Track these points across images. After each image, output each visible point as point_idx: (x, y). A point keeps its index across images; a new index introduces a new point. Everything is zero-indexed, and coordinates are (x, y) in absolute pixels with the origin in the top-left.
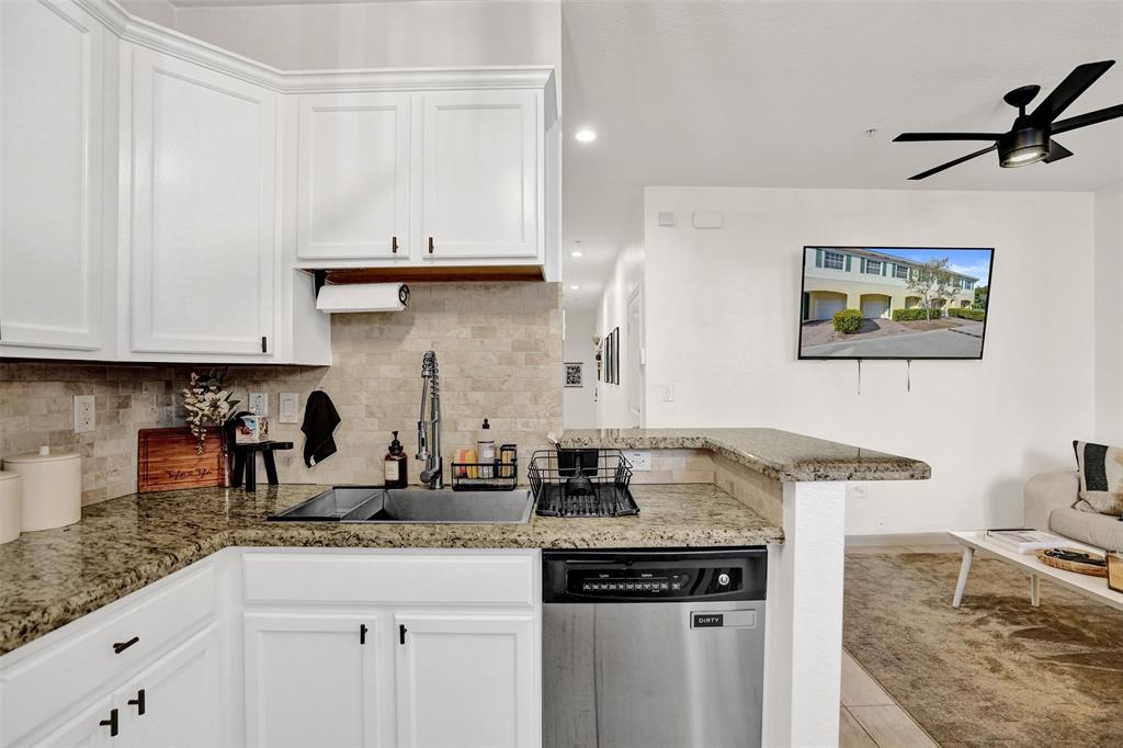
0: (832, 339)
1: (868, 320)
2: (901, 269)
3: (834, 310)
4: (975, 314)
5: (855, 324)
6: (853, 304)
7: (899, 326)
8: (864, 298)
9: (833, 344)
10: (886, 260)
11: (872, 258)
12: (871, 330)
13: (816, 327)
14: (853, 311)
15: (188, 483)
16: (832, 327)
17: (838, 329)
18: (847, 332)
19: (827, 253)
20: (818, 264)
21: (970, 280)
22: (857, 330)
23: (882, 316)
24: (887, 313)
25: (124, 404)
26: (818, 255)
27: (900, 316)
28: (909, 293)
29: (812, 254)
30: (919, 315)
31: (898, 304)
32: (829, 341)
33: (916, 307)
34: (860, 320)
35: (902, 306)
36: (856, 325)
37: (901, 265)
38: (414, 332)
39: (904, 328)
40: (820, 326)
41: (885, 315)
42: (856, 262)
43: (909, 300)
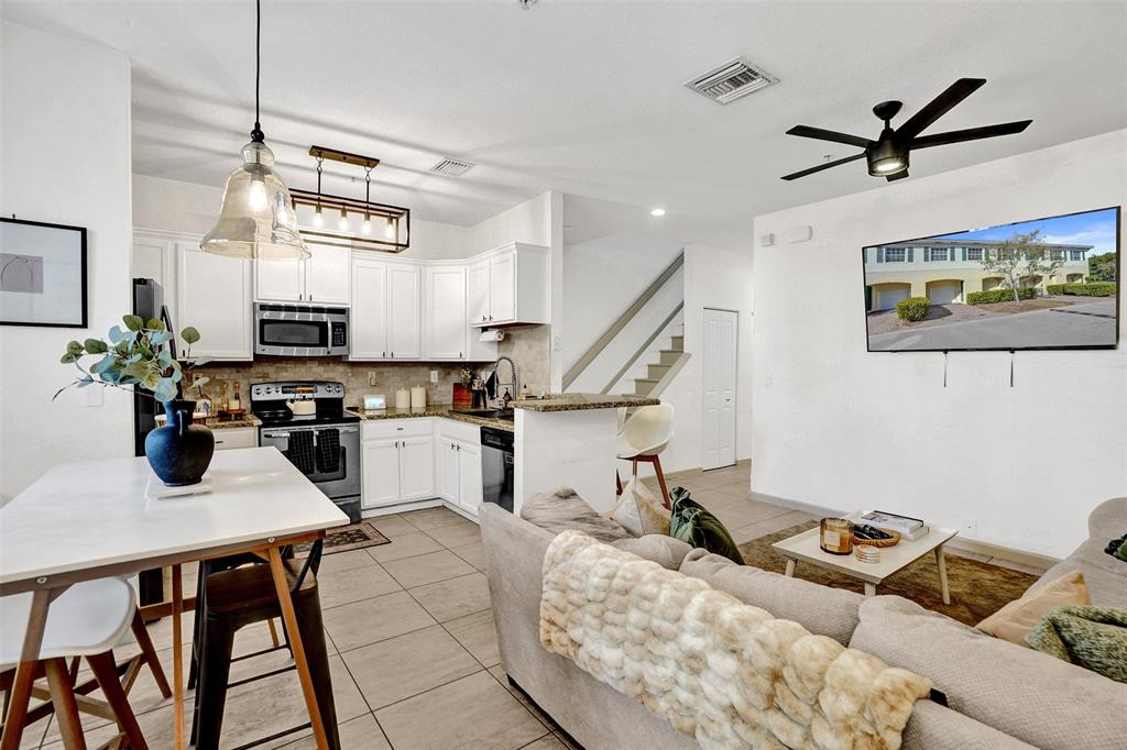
0: (897, 327)
1: (937, 306)
2: (973, 250)
3: (899, 299)
4: (1094, 288)
5: (922, 311)
6: (918, 292)
7: (977, 310)
8: (929, 285)
9: (898, 332)
10: (953, 245)
11: (936, 247)
12: (940, 317)
13: (879, 317)
14: (919, 299)
15: (464, 403)
16: (896, 315)
17: (903, 317)
18: (912, 319)
19: (888, 249)
20: (879, 260)
21: (1077, 251)
22: (924, 317)
23: (954, 301)
24: (959, 297)
25: (449, 374)
26: (879, 253)
27: (975, 300)
28: (986, 275)
29: (872, 253)
30: (1002, 297)
31: (974, 286)
32: (893, 330)
33: (998, 288)
34: (926, 307)
35: (979, 289)
36: (922, 313)
37: (972, 247)
38: (515, 347)
39: (982, 311)
40: (884, 316)
41: (958, 300)
42: (919, 253)
43: (986, 282)
